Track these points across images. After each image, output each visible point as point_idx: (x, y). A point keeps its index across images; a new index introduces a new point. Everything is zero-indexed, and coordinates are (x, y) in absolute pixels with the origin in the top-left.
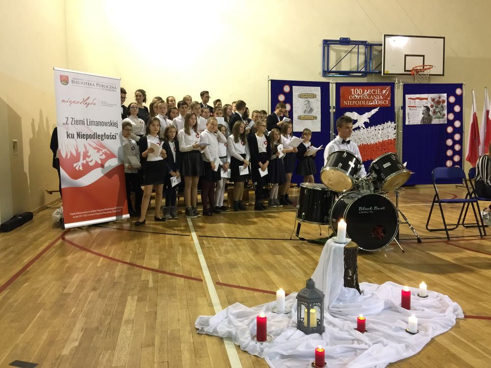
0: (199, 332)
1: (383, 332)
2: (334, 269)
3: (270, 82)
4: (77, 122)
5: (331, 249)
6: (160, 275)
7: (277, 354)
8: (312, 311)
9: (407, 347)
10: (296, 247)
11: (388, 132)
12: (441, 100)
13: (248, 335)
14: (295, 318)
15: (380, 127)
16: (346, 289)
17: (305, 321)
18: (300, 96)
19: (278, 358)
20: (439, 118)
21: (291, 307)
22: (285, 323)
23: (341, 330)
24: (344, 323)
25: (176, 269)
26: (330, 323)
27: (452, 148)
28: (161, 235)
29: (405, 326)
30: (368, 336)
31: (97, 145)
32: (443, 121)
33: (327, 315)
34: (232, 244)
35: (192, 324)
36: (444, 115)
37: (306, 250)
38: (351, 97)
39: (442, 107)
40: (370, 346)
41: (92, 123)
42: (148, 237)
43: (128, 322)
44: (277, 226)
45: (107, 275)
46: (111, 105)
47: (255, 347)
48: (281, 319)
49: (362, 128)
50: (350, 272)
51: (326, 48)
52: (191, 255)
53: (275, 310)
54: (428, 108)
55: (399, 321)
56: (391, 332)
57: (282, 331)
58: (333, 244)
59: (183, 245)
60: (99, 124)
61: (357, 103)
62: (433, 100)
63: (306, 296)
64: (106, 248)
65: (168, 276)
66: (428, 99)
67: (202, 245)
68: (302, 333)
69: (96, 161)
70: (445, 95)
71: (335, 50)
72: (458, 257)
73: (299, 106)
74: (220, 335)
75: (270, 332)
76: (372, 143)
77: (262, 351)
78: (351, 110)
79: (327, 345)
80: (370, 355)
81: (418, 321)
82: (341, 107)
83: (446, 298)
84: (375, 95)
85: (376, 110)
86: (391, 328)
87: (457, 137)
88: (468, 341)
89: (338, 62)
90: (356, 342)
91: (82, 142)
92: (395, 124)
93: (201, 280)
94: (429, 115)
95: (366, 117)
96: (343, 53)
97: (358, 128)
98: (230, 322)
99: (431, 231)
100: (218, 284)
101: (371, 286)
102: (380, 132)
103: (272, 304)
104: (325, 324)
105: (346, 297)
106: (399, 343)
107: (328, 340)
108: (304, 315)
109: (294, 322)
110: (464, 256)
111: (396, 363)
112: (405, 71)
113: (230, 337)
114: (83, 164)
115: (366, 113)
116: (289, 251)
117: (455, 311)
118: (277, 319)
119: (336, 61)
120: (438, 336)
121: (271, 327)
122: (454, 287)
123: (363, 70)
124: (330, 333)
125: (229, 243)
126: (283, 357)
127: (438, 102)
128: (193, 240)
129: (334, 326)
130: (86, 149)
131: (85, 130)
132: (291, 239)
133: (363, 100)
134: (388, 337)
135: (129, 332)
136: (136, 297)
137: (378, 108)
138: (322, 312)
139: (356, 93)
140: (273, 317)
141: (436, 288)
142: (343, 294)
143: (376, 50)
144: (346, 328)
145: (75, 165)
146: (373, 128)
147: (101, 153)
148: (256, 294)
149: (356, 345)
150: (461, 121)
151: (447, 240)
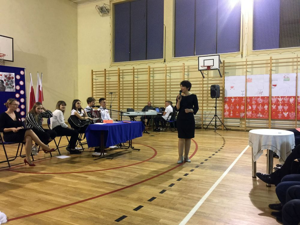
12: (11, 77)
20: (10, 88)
32: (13, 90)
36: (13, 86)
39: (12, 81)
54: (2, 81)
62: (6, 76)
66: (2, 75)
70: (14, 74)
87: (22, 100)
94: (3, 86)
127: (9, 78)
150: (24, 90)
151: (8, 168)
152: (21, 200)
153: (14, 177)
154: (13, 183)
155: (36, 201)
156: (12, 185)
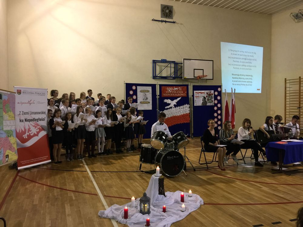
0: (100, 217)
1: (172, 212)
2: (155, 187)
3: (125, 84)
4: (25, 113)
5: (153, 179)
6: (77, 193)
7: (132, 223)
8: (145, 205)
9: (180, 217)
10: (140, 176)
11: (185, 109)
12: (211, 93)
13: (120, 217)
14: (139, 209)
15: (182, 107)
16: (159, 196)
17: (143, 210)
18: (141, 91)
19: (132, 224)
20: (210, 102)
21: (137, 205)
22: (135, 211)
23: (157, 212)
24: (158, 210)
25: (84, 190)
26: (153, 210)
27: (217, 117)
28: (71, 171)
29: (181, 209)
30: (166, 214)
31: (35, 124)
32: (212, 104)
33: (151, 207)
34: (109, 175)
35: (97, 214)
36: (213, 101)
37: (144, 177)
38: (167, 92)
39: (212, 97)
40: (167, 217)
41: (33, 113)
42: (64, 173)
43: (68, 215)
44: (130, 164)
45: (51, 195)
46: (42, 103)
47: (124, 221)
48: (133, 210)
49: (173, 108)
50: (161, 188)
51: (154, 64)
52: (89, 182)
53: (131, 206)
54: (205, 98)
55: (179, 207)
56: (175, 211)
57: (134, 214)
58: (154, 177)
59: (84, 177)
60: (36, 113)
61: (170, 95)
62: (207, 93)
63: (143, 199)
64: (45, 180)
65: (81, 194)
66: (205, 93)
67: (94, 176)
68: (142, 214)
69: (34, 133)
70: (213, 91)
71: (159, 66)
72: (209, 177)
73: (140, 97)
74: (109, 218)
75: (129, 215)
76: (178, 115)
77: (127, 222)
78: (167, 98)
79: (151, 218)
80: (166, 220)
81: (185, 207)
82: (162, 97)
83: (199, 197)
84: (179, 91)
85: (180, 98)
86: (175, 210)
87: (219, 112)
88: (202, 213)
89: (161, 72)
90: (162, 216)
91: (27, 123)
92: (189, 106)
93: (97, 195)
94: (205, 101)
95: (174, 102)
96: (163, 67)
97: (171, 108)
98: (113, 212)
99: (201, 164)
100: (105, 196)
101: (170, 193)
102: (182, 110)
103: (130, 204)
104: (151, 210)
105: (159, 199)
106: (177, 215)
107: (152, 216)
108: (142, 207)
109: (138, 210)
110: (211, 177)
111: (175, 222)
112: (194, 77)
113: (114, 218)
114: (27, 135)
115: (175, 100)
116: (136, 178)
117: (201, 202)
118: (132, 210)
119: (160, 71)
120: (192, 212)
121: (130, 213)
122: (204, 192)
123: (173, 76)
124: (153, 214)
125: (107, 175)
126: (135, 224)
127: (210, 95)
128: (89, 174)
129: (154, 211)
130: (29, 127)
131: (29, 117)
132: (137, 171)
133: (173, 93)
134: (174, 213)
135: (71, 219)
136: (69, 205)
137: (181, 97)
138: (149, 206)
139: (170, 90)
140: (130, 209)
141: (196, 193)
142: (158, 197)
143: (180, 66)
144: (159, 211)
145: (23, 136)
146: (178, 107)
147: (37, 128)
148: (122, 200)
149: (162, 217)
150: (221, 104)
151: (207, 169)
152: (213, 193)
153: (210, 177)
154: (209, 181)
155: (222, 196)
156: (208, 182)
